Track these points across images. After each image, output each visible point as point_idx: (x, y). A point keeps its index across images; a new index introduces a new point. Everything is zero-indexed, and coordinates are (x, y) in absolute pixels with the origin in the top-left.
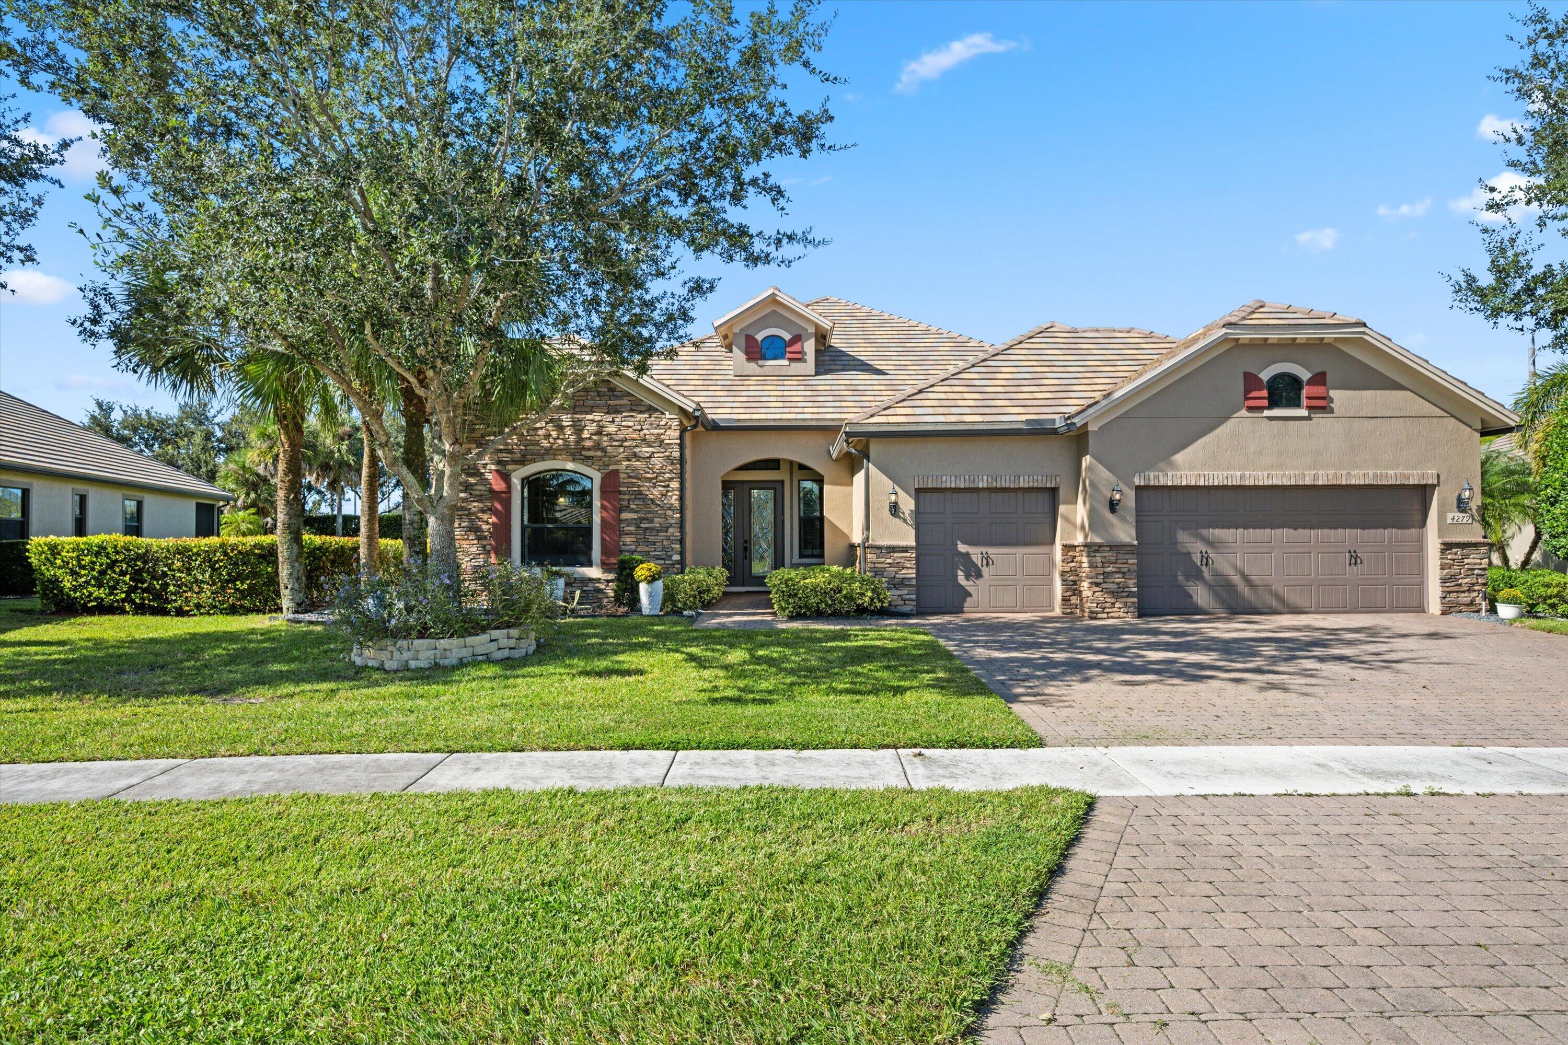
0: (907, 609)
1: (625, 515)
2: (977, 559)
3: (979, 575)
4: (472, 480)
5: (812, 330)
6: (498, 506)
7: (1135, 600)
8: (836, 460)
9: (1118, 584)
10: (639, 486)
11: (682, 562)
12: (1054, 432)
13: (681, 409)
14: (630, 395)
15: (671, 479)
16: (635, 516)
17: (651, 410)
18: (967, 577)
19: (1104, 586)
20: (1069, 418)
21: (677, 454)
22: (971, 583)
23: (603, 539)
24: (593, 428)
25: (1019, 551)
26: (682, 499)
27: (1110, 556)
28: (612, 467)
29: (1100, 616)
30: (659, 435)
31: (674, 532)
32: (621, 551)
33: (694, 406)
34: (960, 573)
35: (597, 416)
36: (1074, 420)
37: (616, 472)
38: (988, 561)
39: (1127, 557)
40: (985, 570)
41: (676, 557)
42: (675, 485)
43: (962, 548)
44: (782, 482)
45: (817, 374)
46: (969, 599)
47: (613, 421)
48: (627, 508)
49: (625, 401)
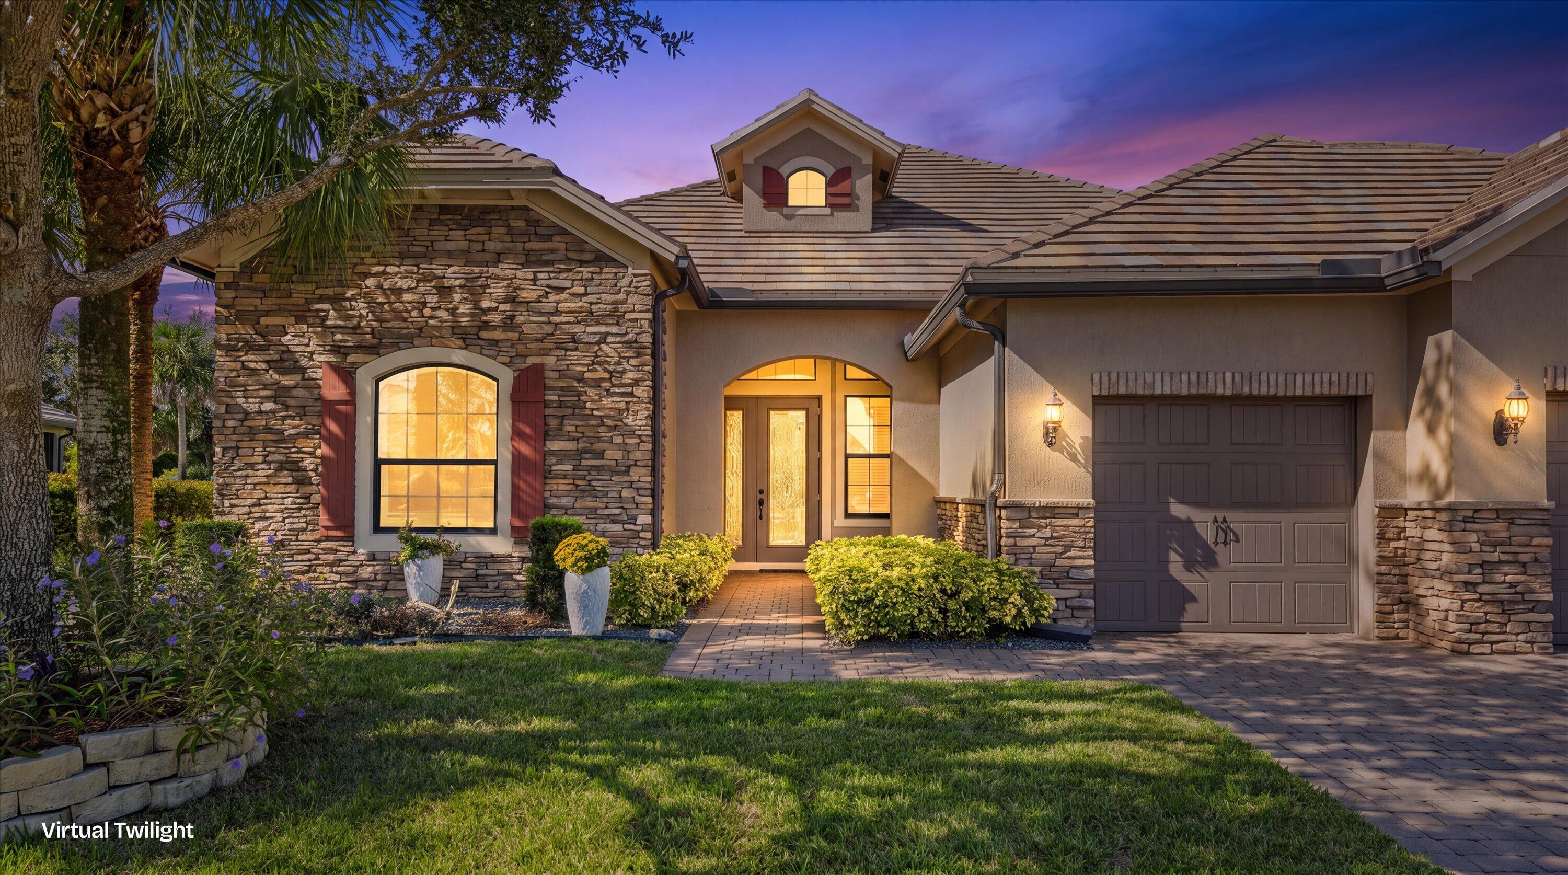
0: (1079, 625)
1: (554, 445)
2: (1208, 533)
3: (1209, 560)
4: (287, 381)
5: (868, 160)
6: (333, 427)
7: (1550, 617)
8: (914, 360)
9: (1512, 585)
10: (579, 395)
11: (655, 529)
12: (1378, 284)
13: (654, 256)
14: (564, 232)
15: (636, 382)
16: (571, 445)
17: (601, 259)
18: (1189, 566)
19: (1483, 589)
20: (1426, 251)
21: (646, 339)
22: (1196, 577)
23: (515, 488)
24: (498, 290)
25: (1286, 519)
26: (655, 417)
27: (1499, 529)
28: (532, 360)
29: (1475, 649)
30: (616, 303)
31: (641, 475)
32: (547, 507)
33: (676, 250)
34: (1173, 556)
35: (504, 269)
36: (1434, 257)
37: (539, 369)
38: (1226, 534)
39: (1534, 530)
40: (1221, 552)
41: (645, 519)
42: (643, 391)
43: (1178, 510)
44: (819, 398)
45: (873, 230)
46: (1190, 607)
47: (535, 280)
48: (559, 433)
49: (558, 243)
